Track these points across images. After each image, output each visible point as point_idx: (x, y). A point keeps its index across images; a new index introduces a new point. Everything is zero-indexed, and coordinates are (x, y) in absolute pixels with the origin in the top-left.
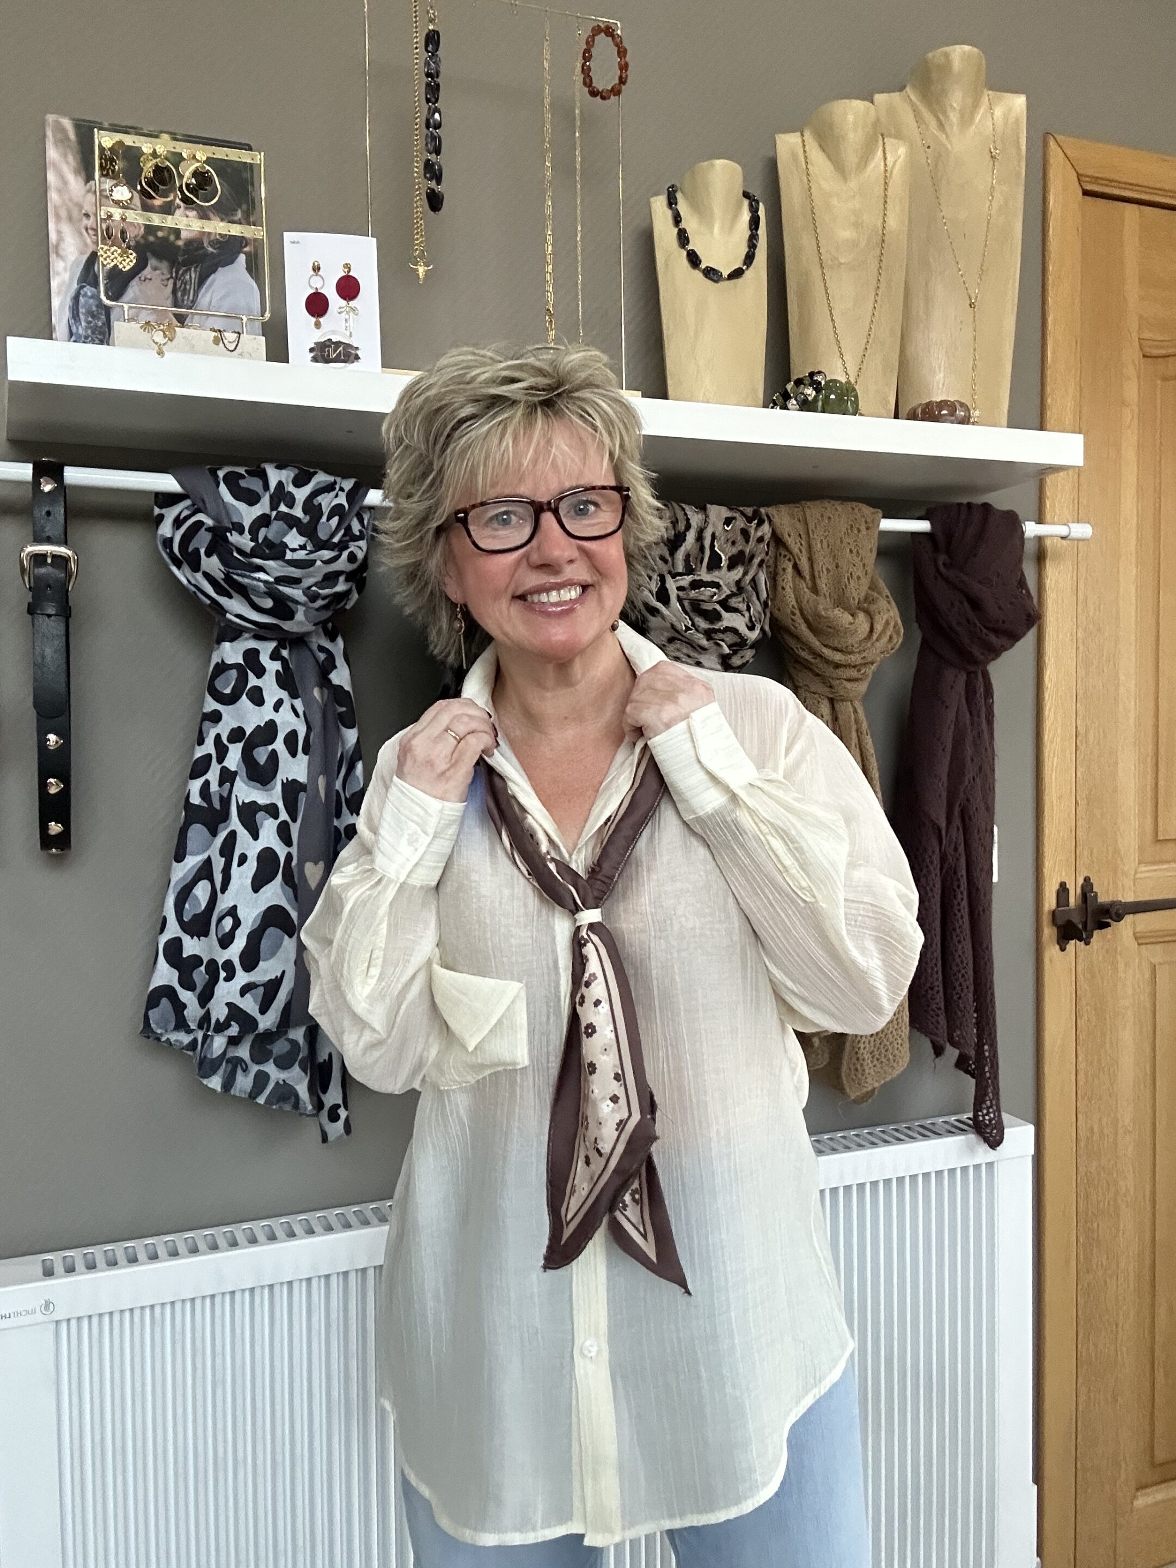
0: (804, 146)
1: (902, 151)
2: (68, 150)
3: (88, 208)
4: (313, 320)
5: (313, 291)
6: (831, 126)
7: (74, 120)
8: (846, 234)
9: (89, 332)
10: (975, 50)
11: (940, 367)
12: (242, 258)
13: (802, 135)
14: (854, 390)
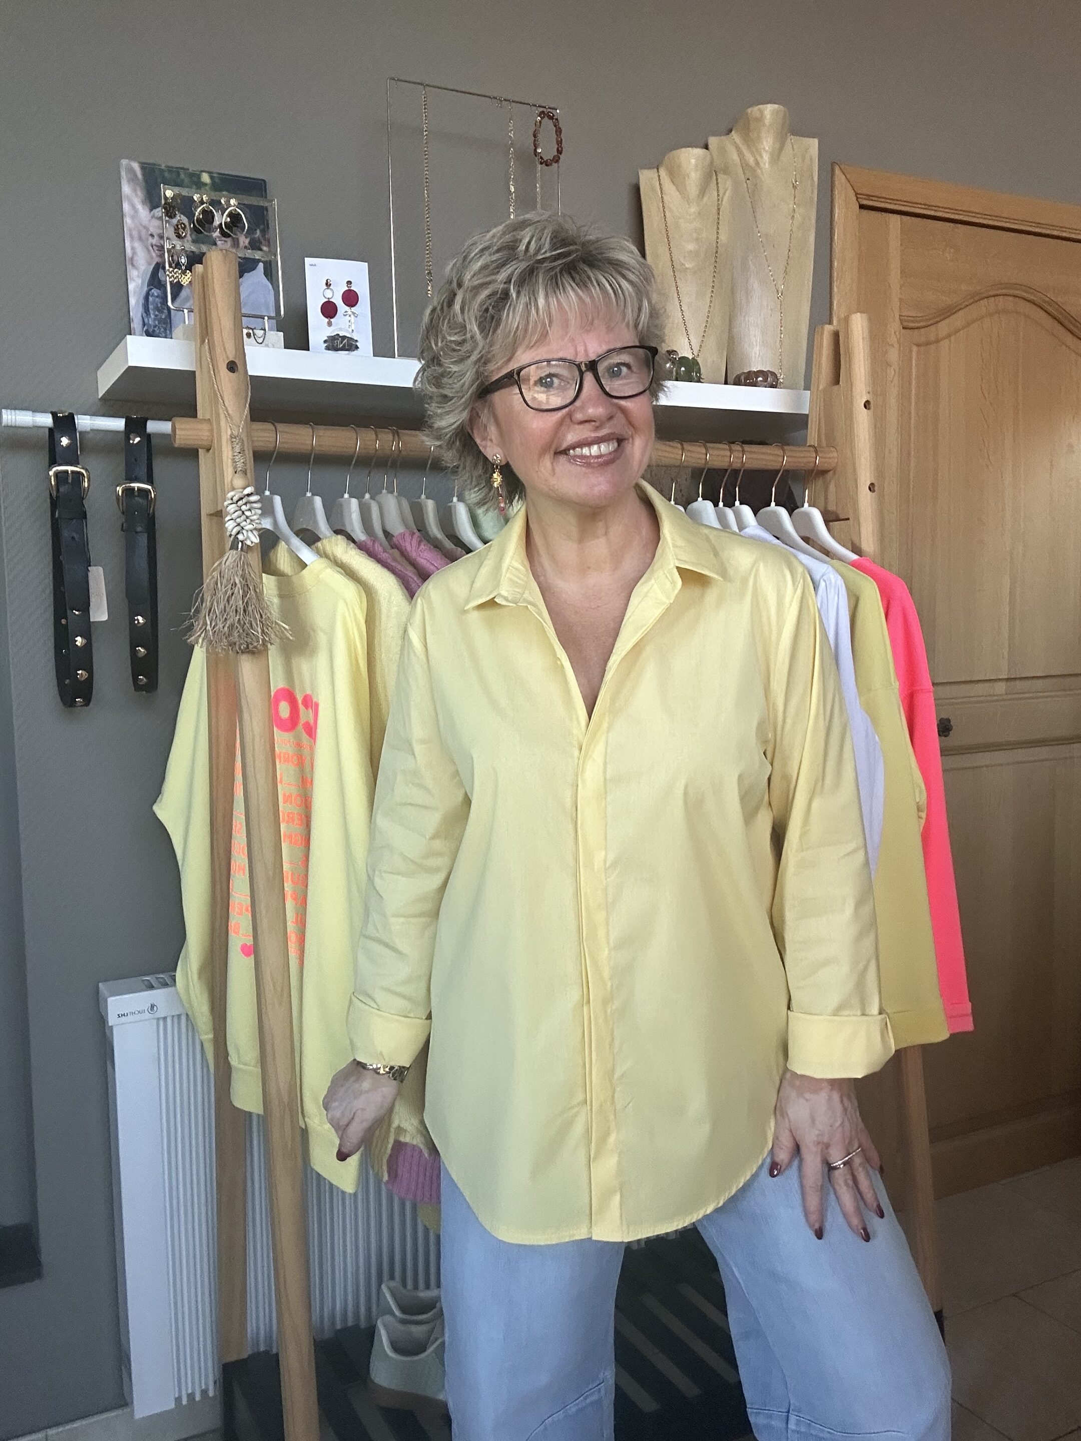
0: (659, 179)
1: (729, 183)
2: (138, 189)
3: (152, 230)
4: (326, 320)
5: (326, 300)
6: (679, 166)
7: (139, 163)
8: (691, 247)
9: (157, 323)
10: (781, 107)
11: (756, 341)
12: (261, 265)
13: (658, 171)
14: (698, 364)
